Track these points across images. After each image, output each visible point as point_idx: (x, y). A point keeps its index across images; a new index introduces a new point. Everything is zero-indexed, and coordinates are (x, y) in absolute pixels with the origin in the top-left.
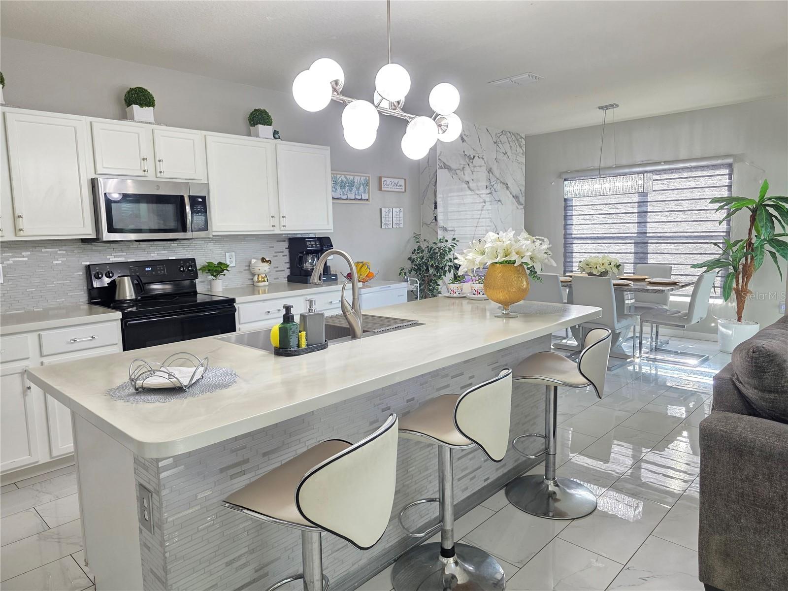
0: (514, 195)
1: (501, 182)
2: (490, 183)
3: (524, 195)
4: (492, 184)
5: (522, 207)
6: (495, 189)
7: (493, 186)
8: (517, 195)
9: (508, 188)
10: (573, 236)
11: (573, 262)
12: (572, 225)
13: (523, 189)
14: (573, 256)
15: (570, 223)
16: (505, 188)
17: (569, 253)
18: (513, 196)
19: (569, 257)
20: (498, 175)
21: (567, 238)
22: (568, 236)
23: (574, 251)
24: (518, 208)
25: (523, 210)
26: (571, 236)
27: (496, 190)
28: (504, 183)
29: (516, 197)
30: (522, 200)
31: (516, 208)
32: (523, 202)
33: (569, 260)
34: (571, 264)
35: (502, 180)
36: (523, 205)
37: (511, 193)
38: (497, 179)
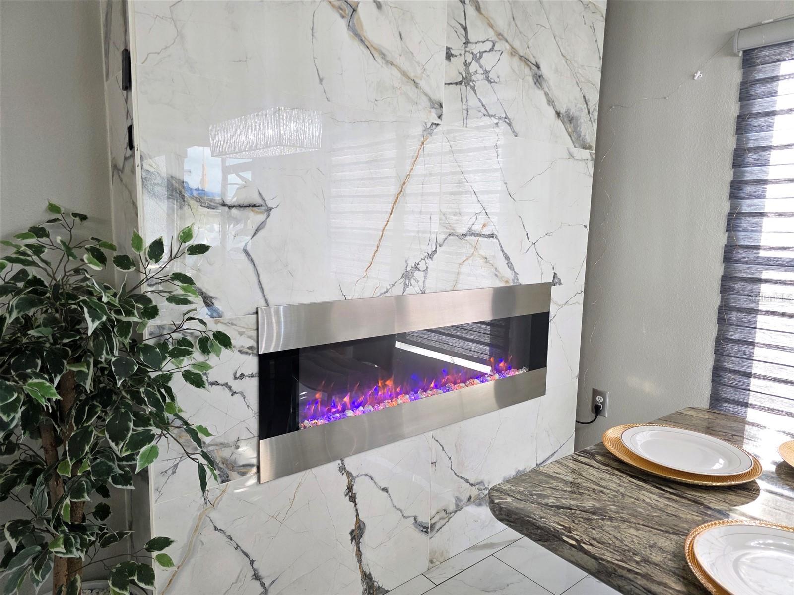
0: (563, 111)
1: (514, 52)
2: (467, 43)
3: (596, 116)
4: (477, 49)
5: (586, 154)
6: (486, 73)
7: (478, 58)
8: (574, 111)
9: (539, 79)
10: (762, 254)
11: (753, 344)
12: (762, 215)
13: (594, 98)
14: (755, 322)
15: (753, 210)
16: (530, 80)
17: (739, 310)
18: (558, 114)
19: (739, 325)
20: (502, 23)
21: (737, 262)
22: (740, 254)
23: (761, 308)
24: (571, 156)
25: (591, 164)
26: (752, 254)
27: (492, 75)
28: (524, 60)
29: (568, 119)
30: (589, 132)
31: (566, 155)
32: (591, 138)
33: (736, 336)
34: (744, 348)
35: (517, 44)
36: (590, 148)
37: (551, 102)
38: (499, 35)
